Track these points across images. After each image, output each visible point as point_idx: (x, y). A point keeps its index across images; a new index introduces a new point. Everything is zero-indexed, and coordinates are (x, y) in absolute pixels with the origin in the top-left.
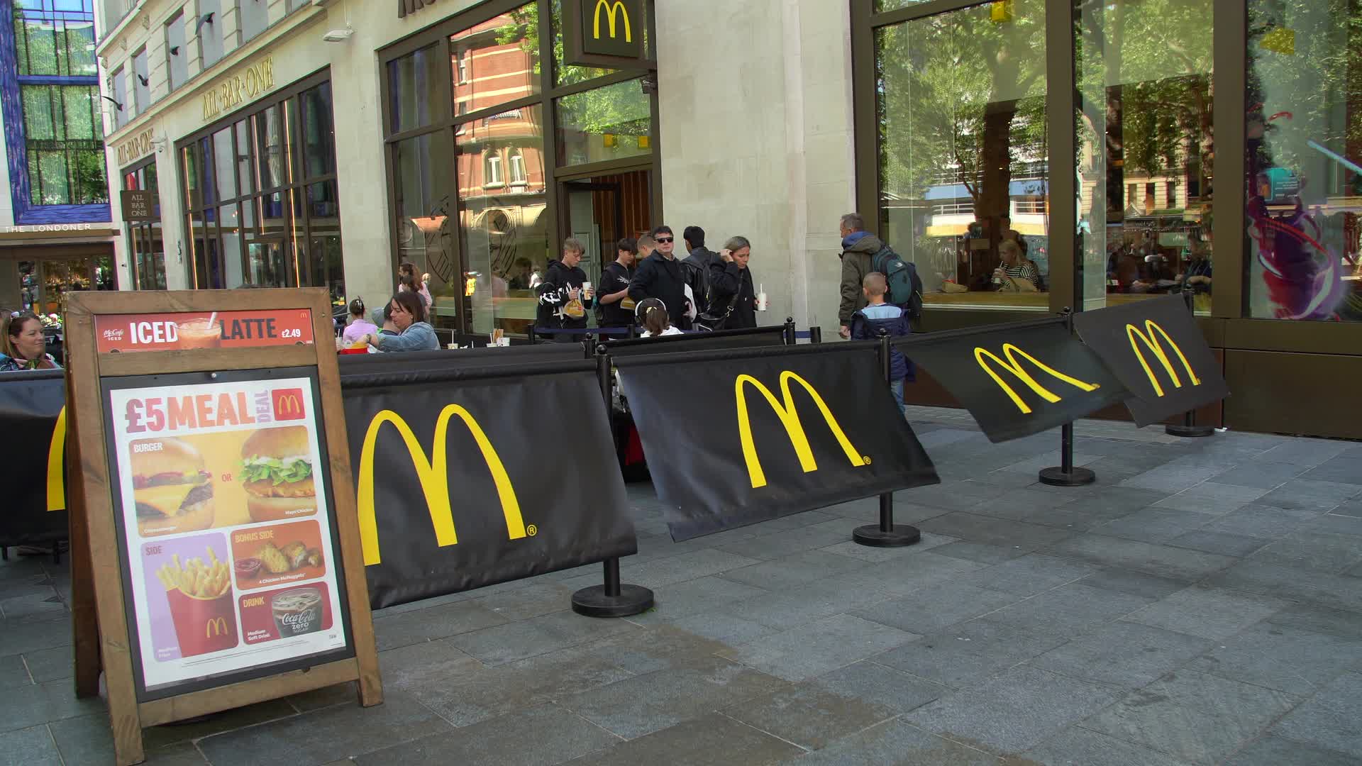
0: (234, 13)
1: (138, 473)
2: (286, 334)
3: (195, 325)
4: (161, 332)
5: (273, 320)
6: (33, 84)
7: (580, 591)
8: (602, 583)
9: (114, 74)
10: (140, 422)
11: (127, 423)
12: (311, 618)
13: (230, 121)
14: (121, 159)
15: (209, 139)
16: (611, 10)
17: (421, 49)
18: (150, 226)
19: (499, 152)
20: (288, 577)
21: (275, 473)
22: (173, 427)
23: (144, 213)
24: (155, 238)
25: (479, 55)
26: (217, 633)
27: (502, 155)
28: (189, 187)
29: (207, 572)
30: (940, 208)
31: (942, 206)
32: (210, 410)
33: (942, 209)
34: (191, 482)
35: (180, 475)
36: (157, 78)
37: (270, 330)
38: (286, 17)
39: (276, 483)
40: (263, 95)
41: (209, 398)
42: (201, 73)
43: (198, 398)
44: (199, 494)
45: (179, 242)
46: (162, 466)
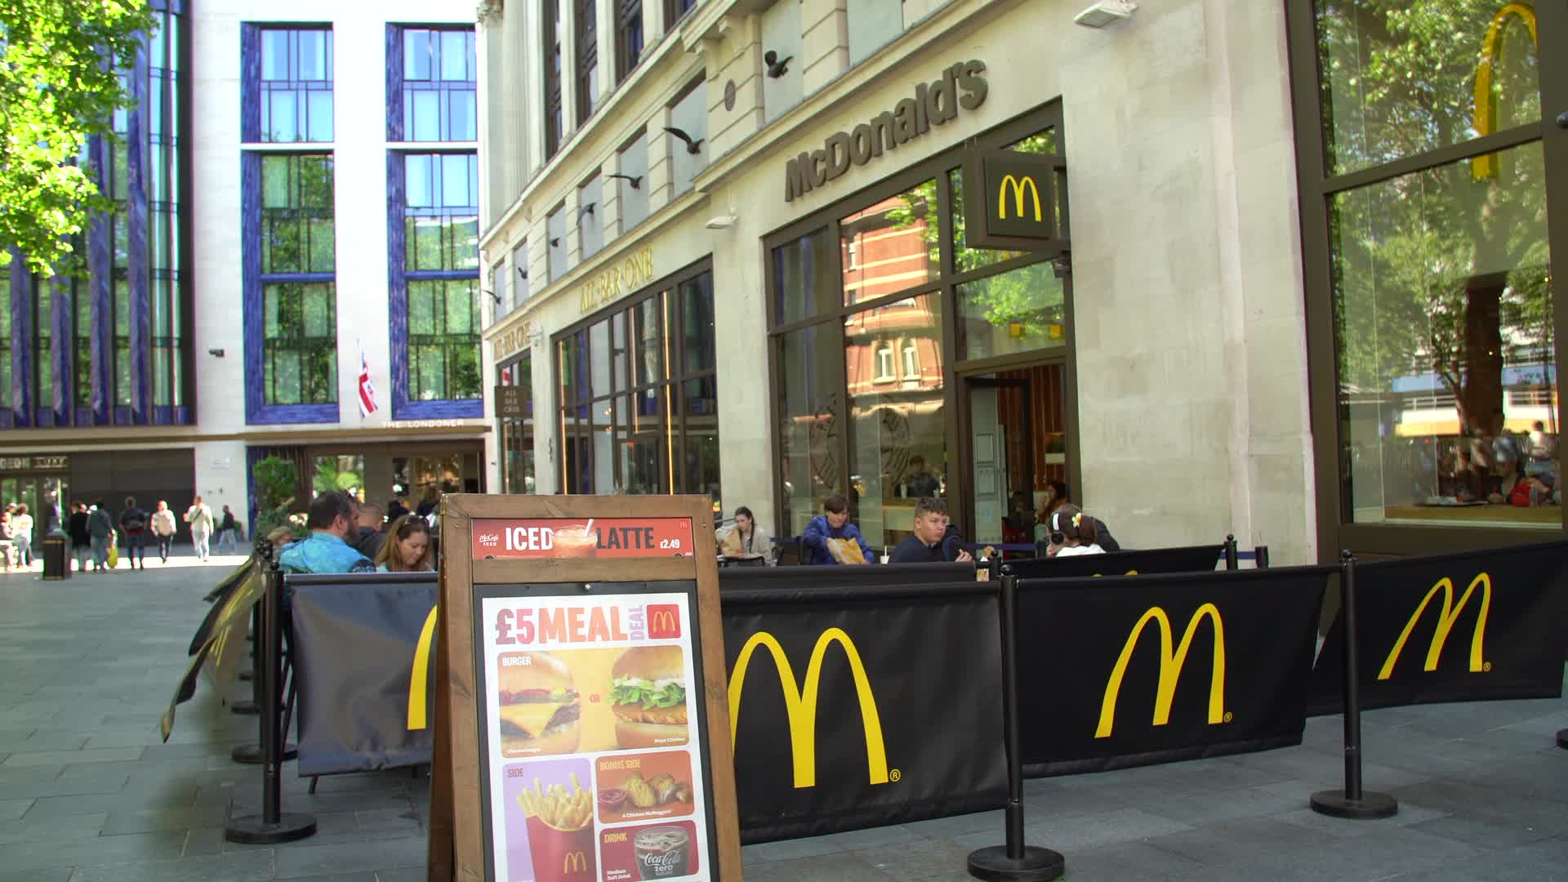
0: (615, 202)
1: (504, 688)
2: (664, 545)
3: (571, 532)
4: (536, 539)
5: (652, 529)
6: (418, 279)
7: (977, 851)
8: (1004, 843)
9: (495, 267)
10: (511, 634)
11: (497, 634)
12: (676, 860)
13: (607, 313)
14: (496, 355)
15: (585, 332)
16: (1019, 185)
17: (810, 235)
18: (522, 422)
19: (891, 343)
20: (654, 813)
21: (646, 696)
22: (543, 640)
23: (517, 409)
24: (527, 435)
25: (870, 238)
26: (575, 869)
27: (893, 347)
28: (562, 382)
29: (569, 801)
30: (1411, 402)
31: (1415, 400)
32: (581, 624)
33: (1415, 404)
34: (556, 701)
35: (548, 692)
36: (536, 270)
37: (648, 539)
38: (667, 205)
39: (646, 707)
40: (642, 286)
41: (581, 611)
42: (581, 264)
43: (570, 610)
44: (565, 715)
45: (550, 441)
46: (529, 682)
